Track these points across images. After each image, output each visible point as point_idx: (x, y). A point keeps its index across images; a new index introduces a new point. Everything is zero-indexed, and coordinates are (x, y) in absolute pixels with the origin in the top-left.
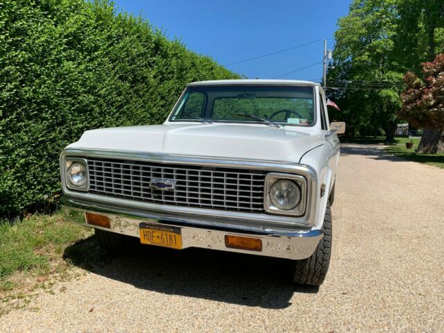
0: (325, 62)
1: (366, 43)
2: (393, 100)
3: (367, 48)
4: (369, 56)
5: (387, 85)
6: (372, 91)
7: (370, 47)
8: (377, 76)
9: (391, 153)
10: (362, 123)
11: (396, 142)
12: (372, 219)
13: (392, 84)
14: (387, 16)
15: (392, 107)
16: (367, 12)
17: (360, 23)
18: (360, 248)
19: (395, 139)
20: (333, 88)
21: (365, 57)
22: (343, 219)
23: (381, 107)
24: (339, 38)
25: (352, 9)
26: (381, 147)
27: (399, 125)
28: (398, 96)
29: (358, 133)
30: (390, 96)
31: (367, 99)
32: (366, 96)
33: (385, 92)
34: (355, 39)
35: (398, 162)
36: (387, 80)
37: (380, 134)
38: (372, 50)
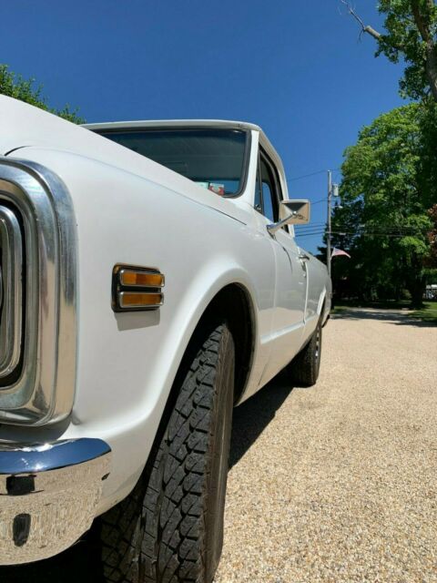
0: (330, 199)
1: (381, 178)
2: (419, 250)
3: (383, 184)
4: (385, 194)
5: (410, 232)
6: (391, 239)
7: (386, 183)
8: (397, 220)
9: (418, 318)
10: (380, 282)
11: (424, 307)
12: (382, 408)
13: (416, 231)
14: (406, 146)
15: (418, 261)
16: (380, 141)
17: (372, 154)
18: (346, 472)
19: (424, 303)
20: (341, 234)
21: (379, 196)
22: (327, 409)
23: (404, 260)
24: (347, 171)
25: (361, 138)
26: (405, 312)
27: (428, 287)
28: (424, 245)
29: (375, 294)
30: (413, 246)
31: (385, 250)
32: (384, 245)
33: (407, 240)
34: (367, 173)
35: (427, 329)
36: (409, 225)
37: (404, 297)
38: (388, 186)
